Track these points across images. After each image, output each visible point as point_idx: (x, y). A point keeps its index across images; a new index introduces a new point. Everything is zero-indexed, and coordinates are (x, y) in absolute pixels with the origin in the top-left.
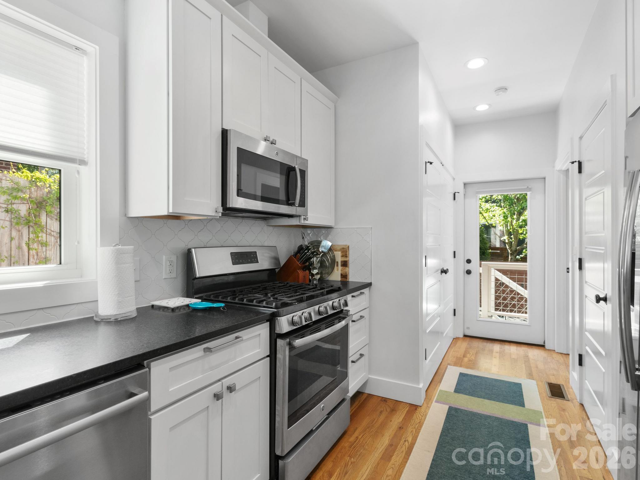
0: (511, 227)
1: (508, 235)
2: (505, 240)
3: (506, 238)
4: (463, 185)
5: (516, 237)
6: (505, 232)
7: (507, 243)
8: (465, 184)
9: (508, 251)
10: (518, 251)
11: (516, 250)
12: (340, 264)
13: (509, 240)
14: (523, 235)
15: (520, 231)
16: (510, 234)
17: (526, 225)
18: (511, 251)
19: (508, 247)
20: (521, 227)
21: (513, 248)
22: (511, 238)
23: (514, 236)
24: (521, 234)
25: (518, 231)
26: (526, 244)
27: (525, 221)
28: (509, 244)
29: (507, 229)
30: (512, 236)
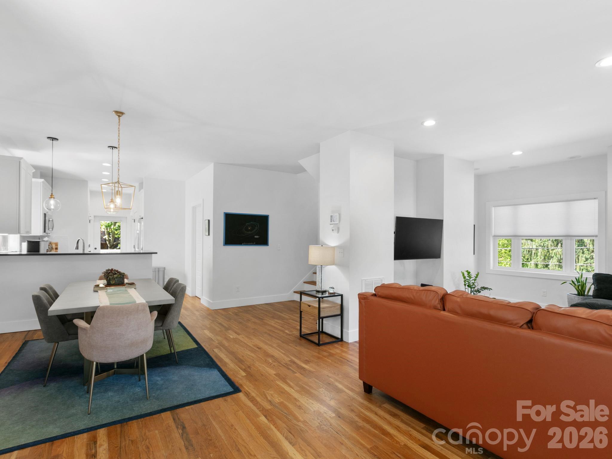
0: (110, 230)
1: (108, 235)
2: (106, 238)
3: (106, 237)
4: (93, 216)
5: (113, 236)
6: (106, 233)
7: (107, 240)
8: (94, 216)
9: (108, 245)
10: (114, 245)
11: (113, 245)
12: (54, 249)
13: (108, 238)
14: (118, 235)
15: (116, 233)
16: (109, 234)
17: (120, 229)
18: (110, 245)
19: (108, 243)
20: (116, 230)
21: (112, 244)
22: (110, 237)
23: (112, 236)
24: (117, 234)
25: (114, 232)
26: (120, 241)
27: (119, 226)
28: (108, 241)
29: (108, 231)
30: (111, 236)
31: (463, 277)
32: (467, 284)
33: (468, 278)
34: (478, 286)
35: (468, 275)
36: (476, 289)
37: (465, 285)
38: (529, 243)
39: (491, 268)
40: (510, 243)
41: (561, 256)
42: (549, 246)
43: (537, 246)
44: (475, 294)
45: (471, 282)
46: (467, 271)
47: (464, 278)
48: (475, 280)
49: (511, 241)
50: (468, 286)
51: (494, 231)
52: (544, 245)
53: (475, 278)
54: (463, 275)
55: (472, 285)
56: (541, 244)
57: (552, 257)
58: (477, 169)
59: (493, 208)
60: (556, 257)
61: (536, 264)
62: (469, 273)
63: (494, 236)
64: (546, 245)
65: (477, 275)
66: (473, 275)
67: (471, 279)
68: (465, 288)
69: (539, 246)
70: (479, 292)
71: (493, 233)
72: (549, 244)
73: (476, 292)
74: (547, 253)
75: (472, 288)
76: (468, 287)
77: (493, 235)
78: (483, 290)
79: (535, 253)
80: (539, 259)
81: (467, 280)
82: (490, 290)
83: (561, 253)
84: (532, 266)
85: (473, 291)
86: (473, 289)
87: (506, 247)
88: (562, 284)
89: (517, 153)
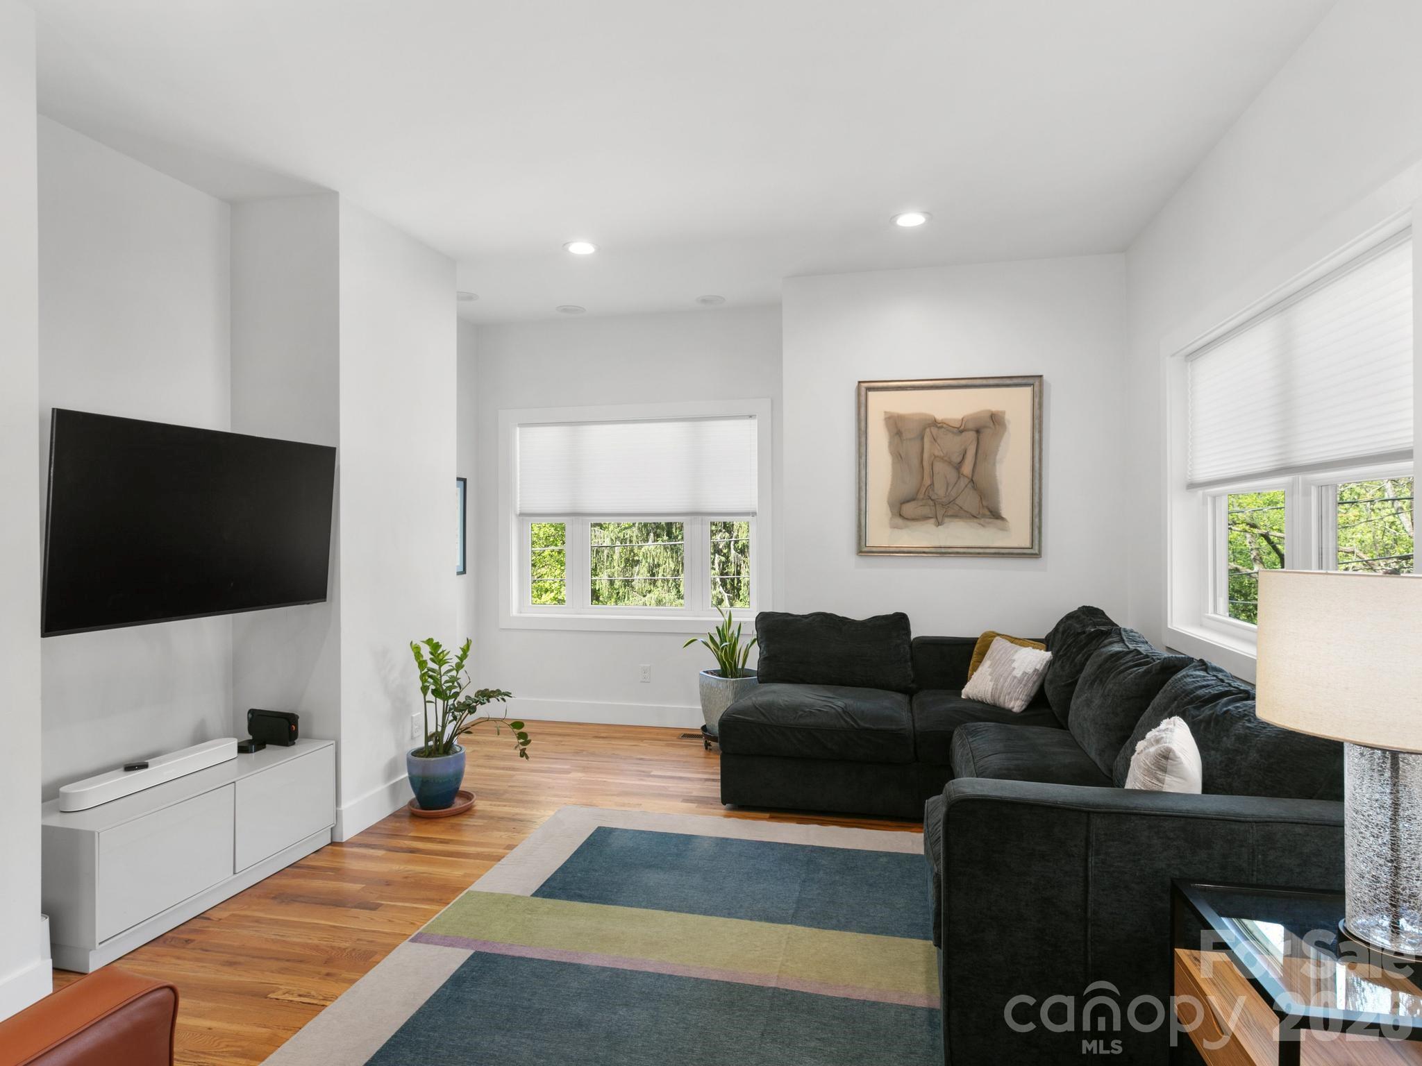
31: (416, 664)
32: (433, 687)
33: (436, 667)
34: (469, 692)
35: (431, 653)
36: (461, 698)
37: (424, 690)
38: (597, 533)
39: (514, 611)
40: (560, 533)
41: (654, 560)
42: (634, 539)
43: (612, 540)
44: (458, 717)
45: (444, 678)
46: (429, 642)
47: (422, 664)
48: (459, 667)
49: (564, 529)
50: (434, 692)
51: (520, 501)
52: (624, 536)
53: (458, 660)
54: (418, 654)
55: (450, 688)
56: (619, 535)
57: (638, 562)
58: (470, 297)
59: (518, 429)
60: (646, 562)
61: (611, 580)
62: (435, 647)
63: (522, 514)
64: (628, 536)
65: (465, 651)
66: (452, 650)
67: (445, 668)
68: (425, 702)
69: (616, 538)
70: (471, 713)
71: (518, 506)
72: (635, 535)
73: (461, 711)
74: (630, 553)
75: (450, 697)
76: (436, 697)
77: (518, 513)
78: (482, 704)
79: (608, 556)
80: (617, 567)
81: (431, 673)
82: (506, 698)
83: (654, 553)
84: (604, 585)
85: (450, 709)
86: (451, 702)
87: (553, 541)
88: (686, 645)
89: (582, 248)
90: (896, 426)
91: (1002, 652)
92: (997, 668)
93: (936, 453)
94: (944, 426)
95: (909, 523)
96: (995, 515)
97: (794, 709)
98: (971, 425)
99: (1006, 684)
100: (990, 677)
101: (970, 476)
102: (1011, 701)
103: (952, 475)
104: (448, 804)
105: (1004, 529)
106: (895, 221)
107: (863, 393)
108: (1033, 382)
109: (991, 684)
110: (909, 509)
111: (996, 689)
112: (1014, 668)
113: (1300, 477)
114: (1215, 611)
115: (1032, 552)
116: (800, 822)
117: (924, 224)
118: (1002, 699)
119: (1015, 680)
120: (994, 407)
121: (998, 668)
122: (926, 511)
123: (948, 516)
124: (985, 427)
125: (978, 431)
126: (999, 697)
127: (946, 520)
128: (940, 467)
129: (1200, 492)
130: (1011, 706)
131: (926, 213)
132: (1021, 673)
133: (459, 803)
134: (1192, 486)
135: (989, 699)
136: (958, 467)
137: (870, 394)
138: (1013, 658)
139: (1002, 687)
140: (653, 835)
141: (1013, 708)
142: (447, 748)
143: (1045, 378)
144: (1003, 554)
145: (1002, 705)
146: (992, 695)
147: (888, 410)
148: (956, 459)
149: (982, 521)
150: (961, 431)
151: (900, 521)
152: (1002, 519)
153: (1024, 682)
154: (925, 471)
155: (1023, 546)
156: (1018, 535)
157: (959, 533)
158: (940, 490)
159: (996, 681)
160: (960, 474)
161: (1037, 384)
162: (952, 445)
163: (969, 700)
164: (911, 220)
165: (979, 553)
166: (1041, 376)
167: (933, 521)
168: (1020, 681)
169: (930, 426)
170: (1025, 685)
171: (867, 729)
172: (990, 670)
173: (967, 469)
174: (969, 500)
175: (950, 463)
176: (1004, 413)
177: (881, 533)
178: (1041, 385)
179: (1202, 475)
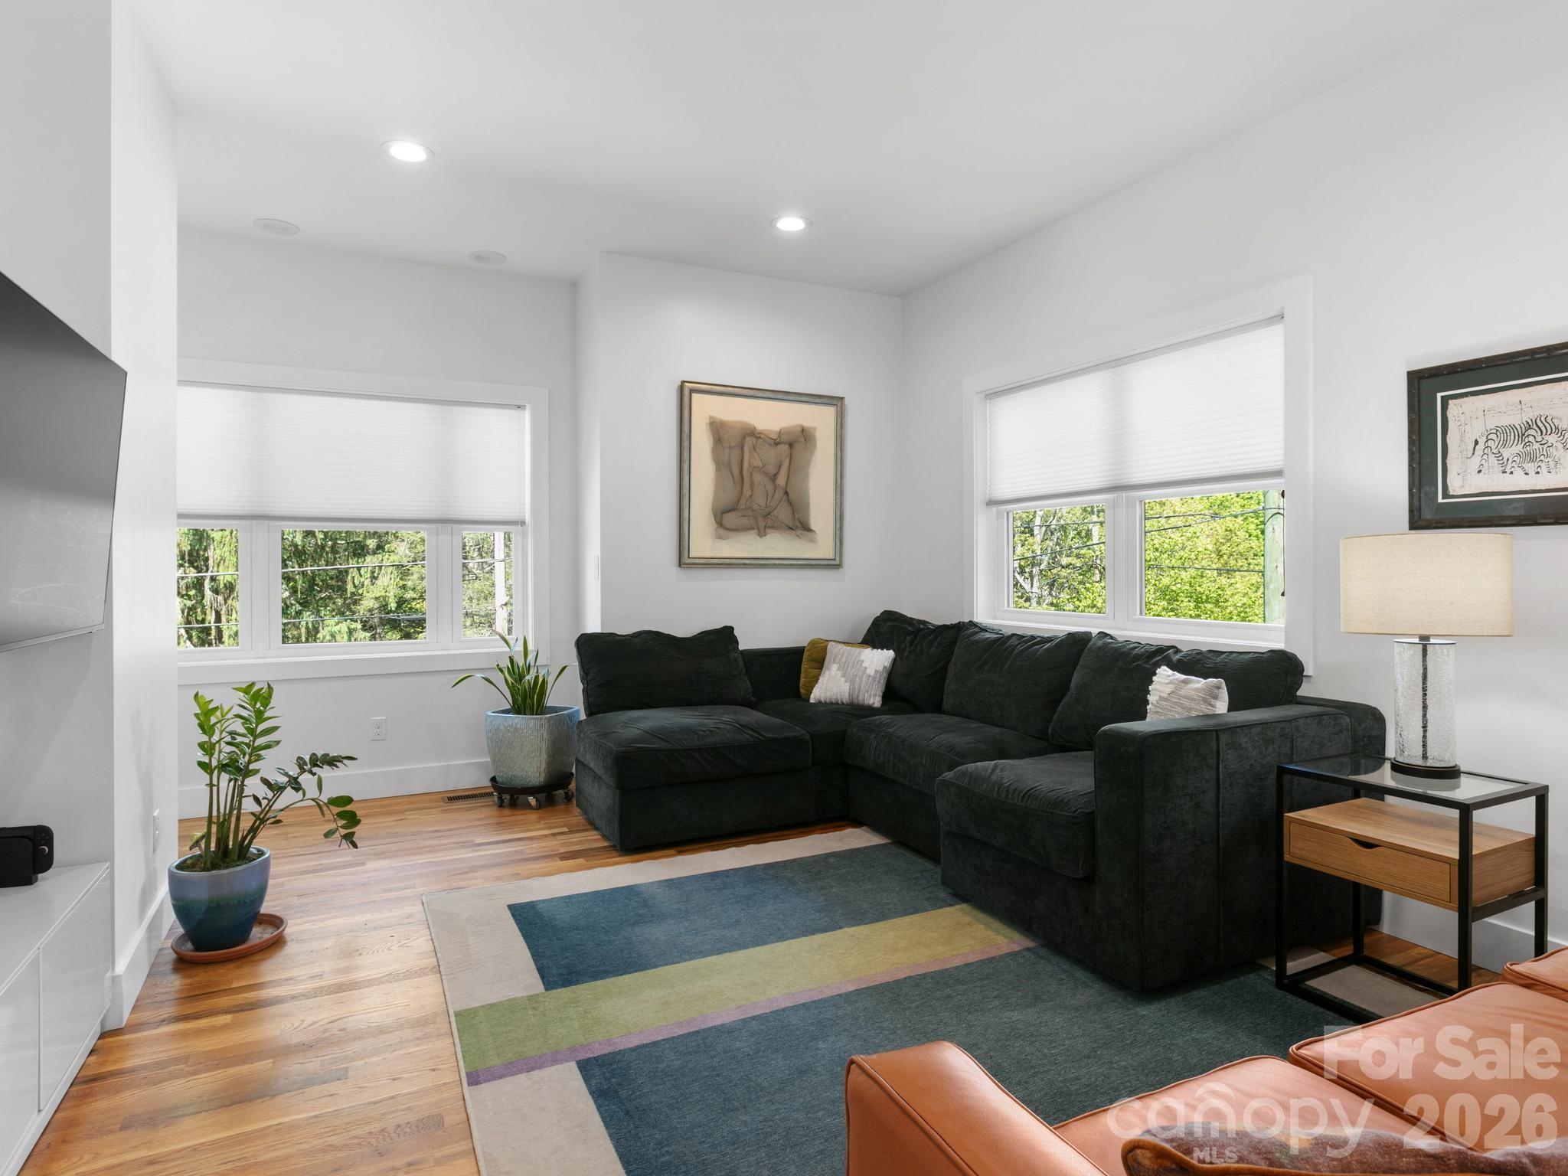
88: (455, 685)
89: (408, 152)
90: (718, 430)
91: (845, 655)
92: (847, 669)
93: (755, 464)
94: (762, 436)
95: (731, 534)
96: (806, 528)
97: (689, 730)
98: (784, 438)
99: (863, 682)
100: (843, 679)
101: (784, 487)
102: (870, 698)
103: (770, 487)
104: (244, 937)
105: (813, 541)
106: (776, 225)
107: (686, 393)
108: (836, 402)
109: (848, 685)
110: (730, 519)
111: (854, 688)
112: (866, 668)
113: (1124, 495)
114: (1008, 606)
115: (834, 564)
116: (713, 849)
117: (804, 229)
118: (861, 698)
119: (870, 679)
120: (807, 423)
121: (849, 670)
122: (745, 521)
123: (769, 527)
124: (796, 441)
125: (791, 445)
126: (858, 696)
127: (768, 531)
128: (758, 478)
129: (995, 509)
130: (871, 702)
131: (805, 218)
132: (874, 671)
133: (259, 934)
134: (991, 503)
135: (846, 698)
136: (774, 478)
137: (694, 395)
138: (861, 659)
139: (860, 686)
140: (587, 896)
141: (874, 704)
142: (243, 854)
143: (847, 402)
144: (812, 565)
145: (861, 702)
146: (849, 695)
147: (712, 415)
148: (772, 470)
149: (798, 532)
150: (777, 443)
151: (721, 531)
152: (809, 530)
153: (877, 679)
154: (745, 483)
155: (828, 557)
156: (823, 548)
157: (777, 545)
158: (760, 500)
159: (852, 681)
160: (775, 487)
161: (839, 404)
162: (770, 456)
163: (819, 703)
164: (791, 224)
165: (792, 565)
166: (843, 398)
167: (756, 531)
168: (874, 679)
169: (750, 434)
170: (879, 682)
171: (773, 739)
172: (841, 672)
173: (781, 481)
174: (783, 513)
175: (766, 474)
176: (815, 429)
177: (703, 544)
178: (842, 406)
179: (1003, 493)
